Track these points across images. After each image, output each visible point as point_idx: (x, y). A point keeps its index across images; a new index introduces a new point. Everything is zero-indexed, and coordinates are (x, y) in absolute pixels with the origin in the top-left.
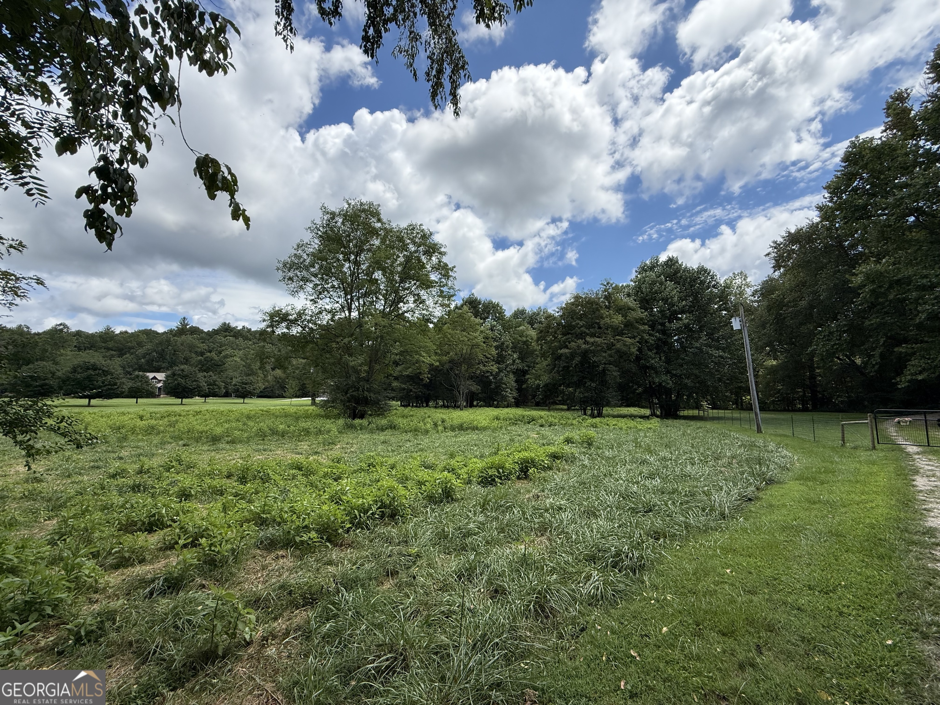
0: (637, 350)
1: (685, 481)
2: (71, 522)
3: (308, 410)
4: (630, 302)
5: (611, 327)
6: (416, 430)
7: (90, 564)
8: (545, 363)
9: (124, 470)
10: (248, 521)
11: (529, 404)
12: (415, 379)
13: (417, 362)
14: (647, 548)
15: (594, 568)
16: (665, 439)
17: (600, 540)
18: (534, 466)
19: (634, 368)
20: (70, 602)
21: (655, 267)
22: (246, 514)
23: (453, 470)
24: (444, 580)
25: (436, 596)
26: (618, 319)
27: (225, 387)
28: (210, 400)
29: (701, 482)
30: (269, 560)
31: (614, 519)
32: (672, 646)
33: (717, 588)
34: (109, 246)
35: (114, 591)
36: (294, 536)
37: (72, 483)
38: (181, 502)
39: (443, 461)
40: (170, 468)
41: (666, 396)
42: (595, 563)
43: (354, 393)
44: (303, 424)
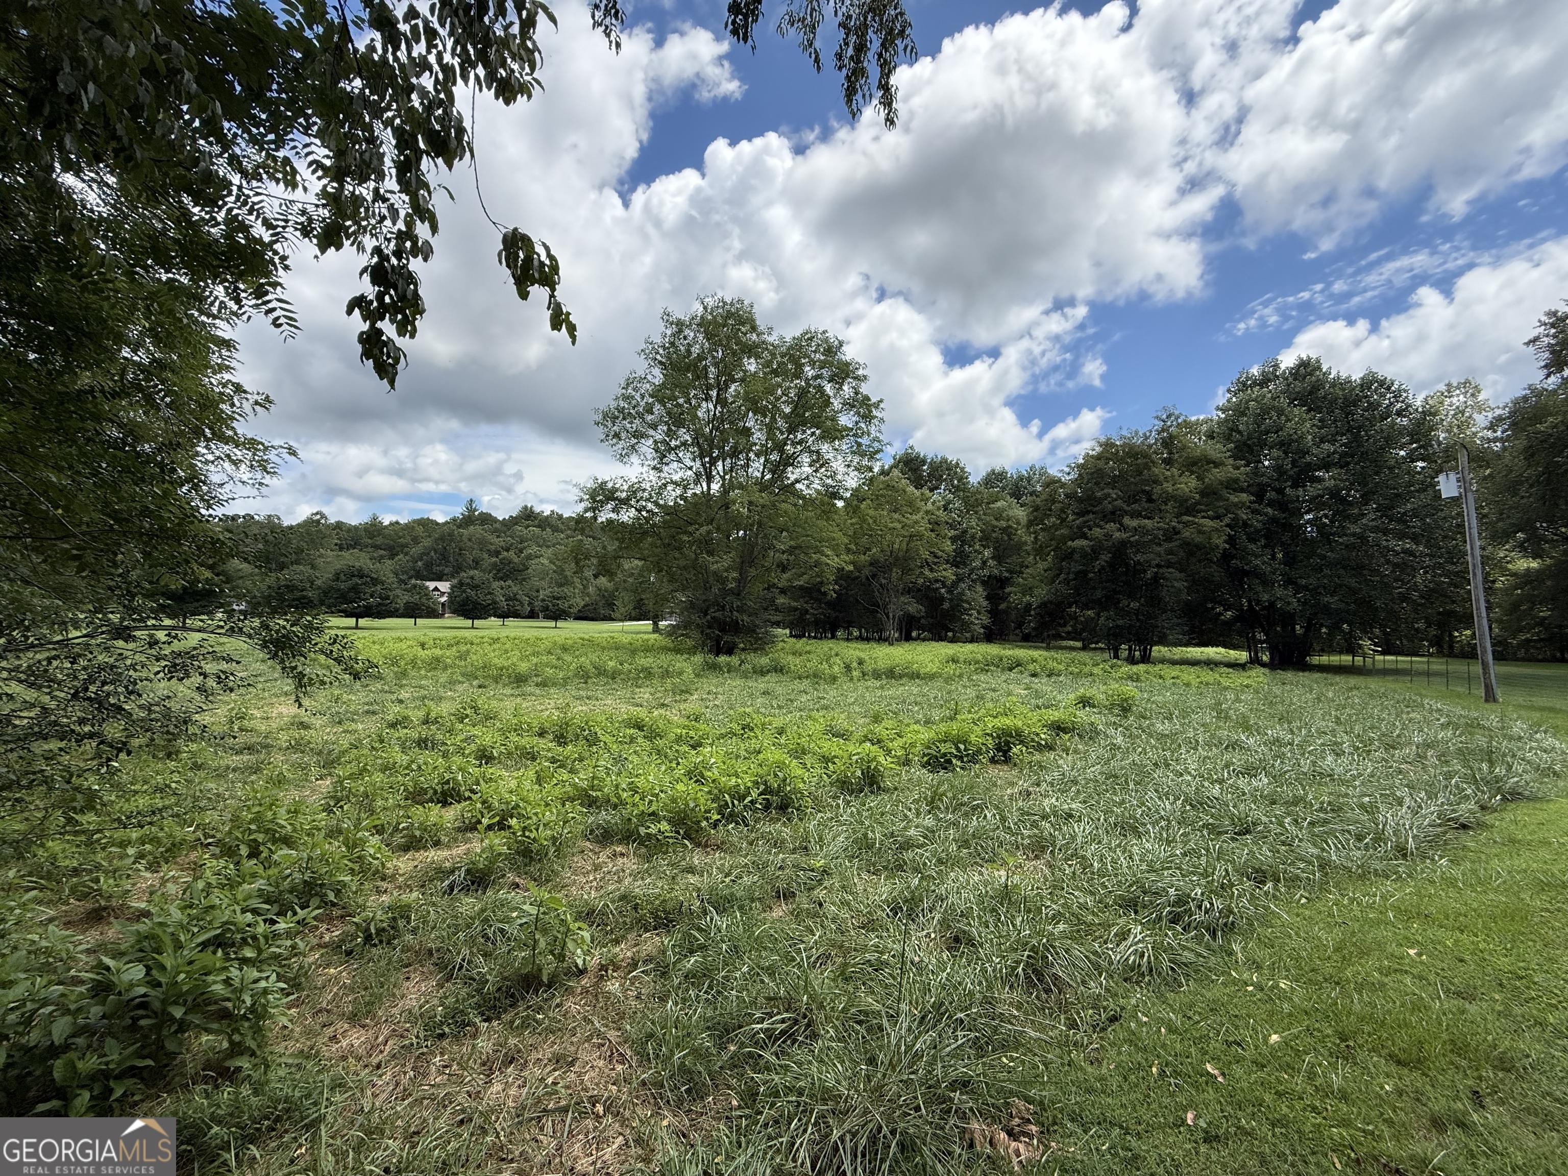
0: (1225, 542)
1: (1320, 784)
2: (347, 783)
3: (648, 640)
4: (1216, 450)
5: (1174, 498)
6: (815, 676)
7: (375, 840)
8: (1041, 566)
9: (406, 718)
10: (572, 800)
11: (1011, 637)
12: (812, 592)
13: (817, 564)
14: (1239, 896)
15: (1135, 920)
16: (1280, 707)
17: (1147, 875)
18: (1021, 742)
19: (1216, 573)
20: (354, 889)
21: (1270, 380)
22: (568, 788)
23: (879, 741)
24: (869, 913)
25: (855, 937)
26: (1188, 484)
27: (530, 604)
28: (510, 622)
29: (1355, 788)
30: (603, 857)
31: (1174, 841)
32: (1290, 1068)
33: (1386, 980)
34: (392, 383)
35: (406, 880)
36: (637, 826)
37: (344, 732)
38: (480, 766)
39: (860, 727)
40: (463, 719)
41: (1283, 627)
42: (1136, 912)
43: (717, 614)
44: (644, 661)
